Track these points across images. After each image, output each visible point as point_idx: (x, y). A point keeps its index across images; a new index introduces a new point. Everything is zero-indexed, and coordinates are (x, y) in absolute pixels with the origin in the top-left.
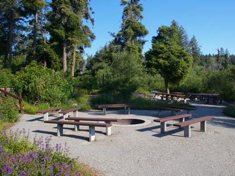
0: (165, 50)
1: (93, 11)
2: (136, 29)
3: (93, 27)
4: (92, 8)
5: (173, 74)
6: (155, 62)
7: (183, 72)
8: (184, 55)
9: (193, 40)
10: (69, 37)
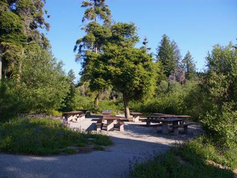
0: (116, 53)
1: (49, 15)
2: (98, 34)
3: (47, 32)
4: (47, 11)
5: (128, 86)
6: (103, 69)
7: (143, 83)
8: (144, 60)
9: (187, 56)
10: (3, 41)
